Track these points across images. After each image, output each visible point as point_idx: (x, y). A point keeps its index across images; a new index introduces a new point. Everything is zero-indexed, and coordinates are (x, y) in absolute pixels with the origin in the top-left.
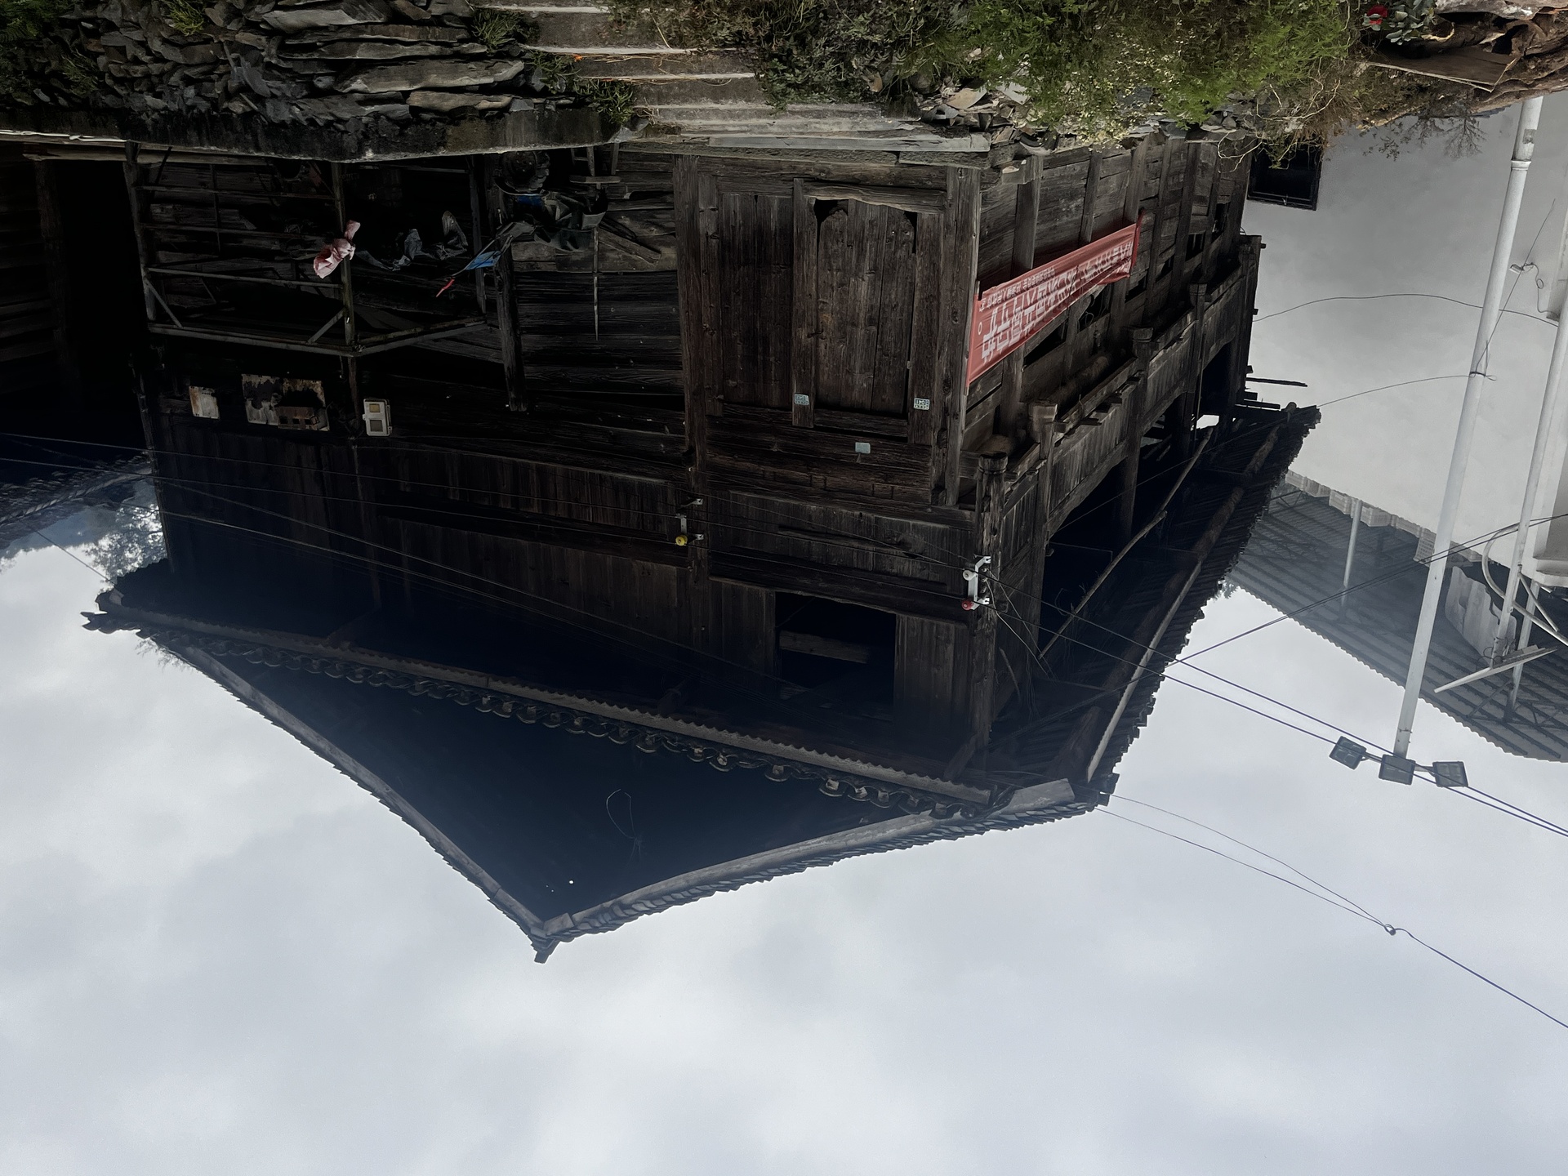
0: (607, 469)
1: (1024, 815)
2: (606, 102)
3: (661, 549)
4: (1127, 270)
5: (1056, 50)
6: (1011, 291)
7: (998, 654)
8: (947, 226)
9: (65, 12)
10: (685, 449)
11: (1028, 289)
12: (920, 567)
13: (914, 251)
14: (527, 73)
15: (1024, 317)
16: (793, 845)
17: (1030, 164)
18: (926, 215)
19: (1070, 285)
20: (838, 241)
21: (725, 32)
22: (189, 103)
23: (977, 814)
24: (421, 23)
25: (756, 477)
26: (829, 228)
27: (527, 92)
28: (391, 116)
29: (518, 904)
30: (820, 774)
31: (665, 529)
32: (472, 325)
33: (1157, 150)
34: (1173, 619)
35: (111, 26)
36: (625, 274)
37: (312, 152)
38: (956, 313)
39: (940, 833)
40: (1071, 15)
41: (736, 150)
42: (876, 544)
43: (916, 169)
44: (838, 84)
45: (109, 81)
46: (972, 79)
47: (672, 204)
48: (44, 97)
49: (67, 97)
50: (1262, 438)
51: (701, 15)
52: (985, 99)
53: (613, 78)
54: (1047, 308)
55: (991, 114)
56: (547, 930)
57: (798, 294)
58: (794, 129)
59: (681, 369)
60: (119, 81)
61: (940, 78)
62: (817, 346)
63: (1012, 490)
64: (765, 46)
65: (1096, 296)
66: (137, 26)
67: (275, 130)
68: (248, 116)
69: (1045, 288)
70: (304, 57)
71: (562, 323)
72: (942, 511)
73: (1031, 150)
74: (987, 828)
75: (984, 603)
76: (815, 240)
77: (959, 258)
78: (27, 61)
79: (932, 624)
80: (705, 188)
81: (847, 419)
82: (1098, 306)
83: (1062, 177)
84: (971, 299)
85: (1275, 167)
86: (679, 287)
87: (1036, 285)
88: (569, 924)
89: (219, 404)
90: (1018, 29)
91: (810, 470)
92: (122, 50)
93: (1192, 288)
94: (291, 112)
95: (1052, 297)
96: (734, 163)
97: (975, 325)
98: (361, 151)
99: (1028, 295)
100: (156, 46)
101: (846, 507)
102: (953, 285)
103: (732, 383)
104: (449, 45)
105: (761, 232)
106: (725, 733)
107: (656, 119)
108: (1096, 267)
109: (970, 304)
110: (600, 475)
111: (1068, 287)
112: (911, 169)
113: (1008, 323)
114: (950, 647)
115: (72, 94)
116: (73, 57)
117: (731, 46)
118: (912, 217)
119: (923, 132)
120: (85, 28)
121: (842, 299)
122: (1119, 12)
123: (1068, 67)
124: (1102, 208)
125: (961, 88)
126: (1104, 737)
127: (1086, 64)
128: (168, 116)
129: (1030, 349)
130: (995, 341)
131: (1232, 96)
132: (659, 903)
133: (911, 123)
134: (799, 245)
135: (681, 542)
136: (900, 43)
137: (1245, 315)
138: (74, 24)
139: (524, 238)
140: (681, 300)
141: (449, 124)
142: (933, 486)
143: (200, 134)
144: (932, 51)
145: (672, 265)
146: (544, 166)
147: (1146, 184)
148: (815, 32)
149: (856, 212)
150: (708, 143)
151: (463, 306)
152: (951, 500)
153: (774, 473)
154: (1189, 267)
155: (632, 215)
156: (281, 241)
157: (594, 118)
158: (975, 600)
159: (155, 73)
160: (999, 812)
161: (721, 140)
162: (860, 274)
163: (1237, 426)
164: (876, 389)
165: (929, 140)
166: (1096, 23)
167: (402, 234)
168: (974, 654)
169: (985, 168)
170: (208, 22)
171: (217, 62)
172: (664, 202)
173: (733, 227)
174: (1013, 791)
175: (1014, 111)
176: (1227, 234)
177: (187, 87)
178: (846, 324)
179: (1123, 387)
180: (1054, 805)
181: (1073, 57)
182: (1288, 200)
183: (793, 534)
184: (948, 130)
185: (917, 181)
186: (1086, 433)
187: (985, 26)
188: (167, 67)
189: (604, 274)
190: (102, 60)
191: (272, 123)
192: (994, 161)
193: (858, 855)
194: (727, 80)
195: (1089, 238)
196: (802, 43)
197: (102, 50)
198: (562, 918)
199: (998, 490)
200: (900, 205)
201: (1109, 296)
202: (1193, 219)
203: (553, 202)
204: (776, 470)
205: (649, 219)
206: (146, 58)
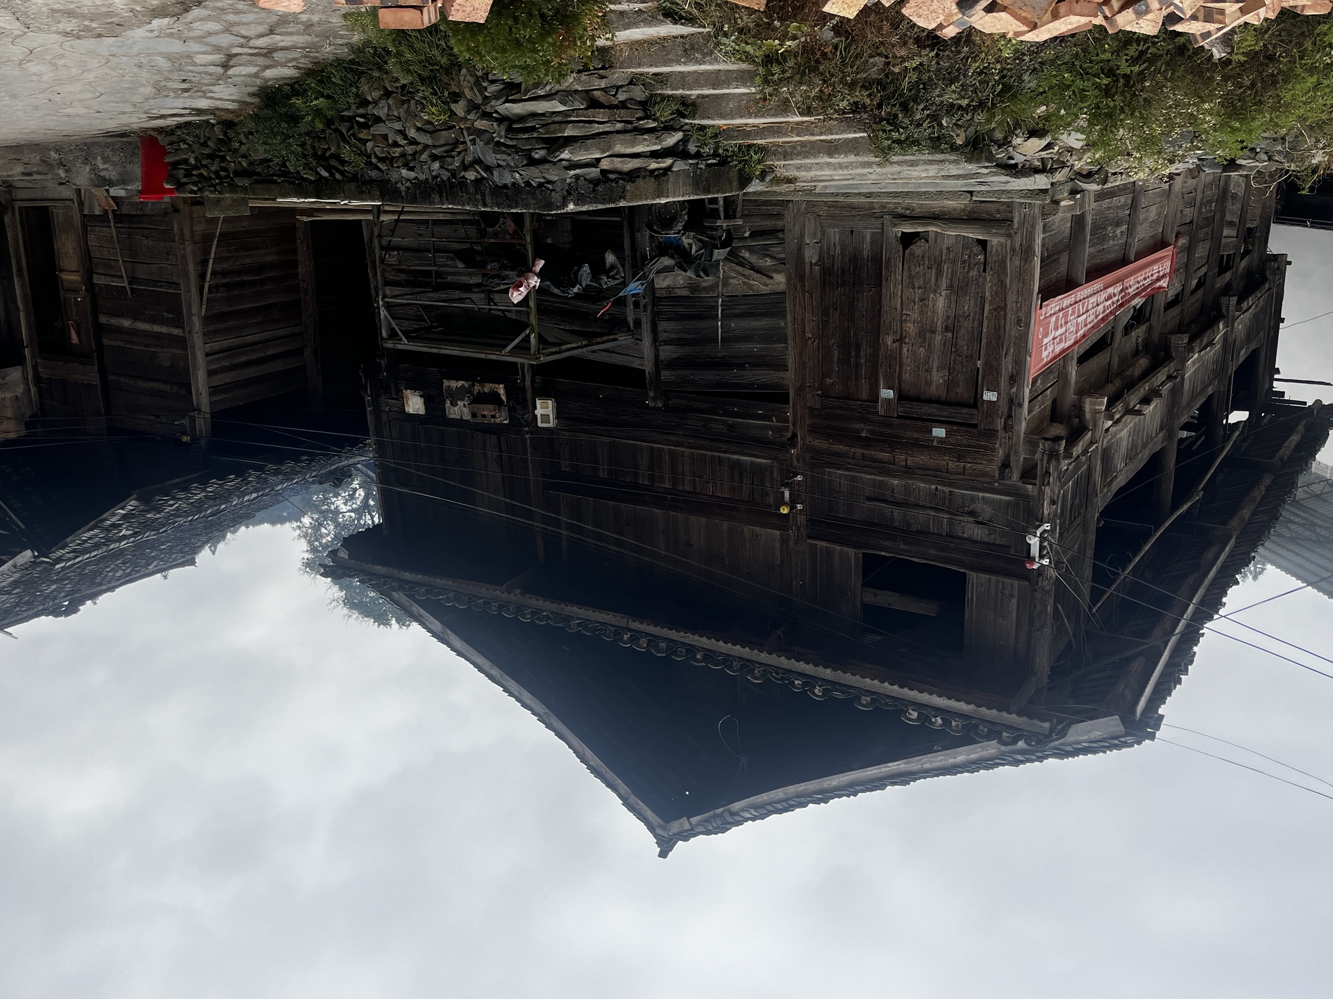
0: (725, 452)
1: (1080, 746)
2: (743, 160)
3: (768, 516)
4: (1165, 285)
5: (1112, 104)
6: (1066, 302)
7: (1055, 608)
8: (1013, 249)
9: (344, 110)
10: (789, 435)
11: (1080, 301)
12: (988, 533)
13: (984, 271)
14: (684, 141)
15: (1077, 324)
16: (877, 767)
17: (1083, 197)
18: (995, 241)
19: (1116, 298)
20: (919, 265)
21: (845, 103)
22: (434, 174)
23: (1038, 742)
24: (611, 107)
25: (849, 458)
26: (912, 254)
27: (684, 155)
28: (587, 177)
29: (646, 808)
30: (902, 705)
31: (771, 499)
32: (623, 339)
33: (1191, 183)
34: (1210, 585)
35: (378, 120)
36: (744, 296)
37: (527, 206)
38: (1021, 320)
39: (1004, 760)
40: (1125, 76)
41: (837, 195)
42: (949, 513)
43: (988, 205)
44: (931, 139)
45: (374, 160)
46: (1038, 131)
47: (783, 239)
48: (325, 174)
49: (342, 173)
50: (1291, 431)
51: (827, 91)
52: (1049, 146)
53: (750, 142)
54: (1096, 317)
55: (1052, 158)
56: (669, 830)
57: (885, 308)
58: (889, 176)
59: (787, 370)
60: (382, 160)
61: (1011, 132)
62: (901, 349)
63: (1068, 469)
64: (876, 112)
65: (1138, 307)
66: (399, 119)
67: (501, 192)
68: (479, 181)
69: (1095, 300)
70: (526, 136)
71: (692, 336)
72: (1009, 485)
73: (1084, 186)
74: (1046, 757)
75: (1045, 563)
76: (901, 264)
77: (1023, 276)
78: (313, 147)
79: (998, 581)
80: (810, 226)
81: (925, 409)
82: (1139, 316)
83: (1109, 208)
84: (1033, 309)
85: (1303, 192)
86: (787, 306)
87: (1087, 297)
88: (687, 826)
89: (425, 404)
90: (1079, 89)
91: (894, 451)
92: (385, 137)
93: (1224, 300)
94: (513, 177)
95: (1101, 307)
96: (835, 205)
97: (1036, 331)
98: (565, 205)
99: (1081, 307)
100: (412, 133)
101: (923, 481)
102: (1018, 298)
103: (828, 381)
104: (630, 122)
105: (855, 259)
106: (820, 669)
107: (782, 172)
108: (1139, 282)
109: (1033, 313)
110: (719, 457)
111: (1115, 299)
112: (983, 205)
113: (1064, 329)
114: (1014, 601)
115: (346, 171)
116: (348, 143)
117: (849, 113)
118: (983, 244)
119: (996, 174)
120: (358, 122)
121: (922, 311)
122: (1166, 71)
123: (1122, 117)
124: (1143, 233)
125: (1029, 138)
126: (1150, 682)
127: (1137, 114)
128: (417, 184)
129: (1082, 351)
130: (1053, 343)
131: (1265, 135)
132: (762, 812)
133: (987, 167)
134: (887, 269)
135: (785, 510)
136: (982, 105)
137: (1272, 323)
138: (351, 119)
139: (667, 269)
140: (789, 315)
141: (628, 182)
142: (1000, 464)
143: (441, 196)
144: (1007, 109)
145: (782, 287)
146: (684, 212)
147: (1181, 211)
148: (915, 99)
149: (936, 241)
150: (815, 190)
151: (616, 324)
152: (1016, 476)
153: (863, 454)
154: (1220, 282)
155: (751, 249)
156: (484, 275)
157: (733, 174)
158: (1037, 560)
159: (410, 152)
160: (1057, 743)
161: (826, 187)
162: (938, 291)
163: (1265, 421)
164: (950, 384)
165: (1000, 181)
166: (1146, 81)
167: (576, 268)
168: (1035, 606)
169: (1046, 202)
170: (453, 113)
171: (457, 143)
172: (777, 238)
173: (833, 256)
174: (1069, 725)
175: (1071, 155)
176: (1255, 255)
177: (433, 161)
178: (926, 332)
179: (1163, 384)
180: (1105, 738)
181: (1127, 110)
182: (1312, 223)
183: (878, 504)
184: (1016, 172)
185: (989, 214)
186: (1131, 422)
187: (1051, 88)
188: (419, 148)
189: (727, 296)
190: (370, 145)
191: (497, 186)
192: (1053, 196)
193: (932, 777)
194: (840, 139)
195: (1132, 258)
196: (905, 108)
197: (371, 138)
198: (681, 820)
199: (1057, 468)
200: (973, 234)
201: (1149, 307)
202: (1224, 241)
203: (690, 241)
204: (865, 452)
205: (764, 252)
206: (403, 142)
